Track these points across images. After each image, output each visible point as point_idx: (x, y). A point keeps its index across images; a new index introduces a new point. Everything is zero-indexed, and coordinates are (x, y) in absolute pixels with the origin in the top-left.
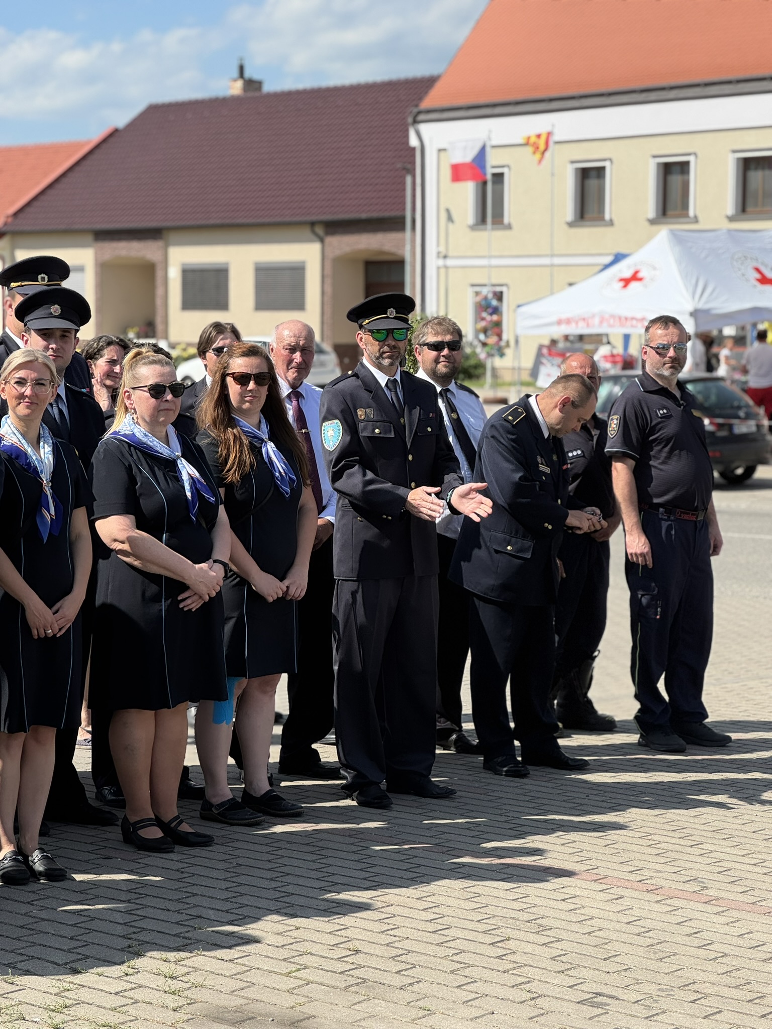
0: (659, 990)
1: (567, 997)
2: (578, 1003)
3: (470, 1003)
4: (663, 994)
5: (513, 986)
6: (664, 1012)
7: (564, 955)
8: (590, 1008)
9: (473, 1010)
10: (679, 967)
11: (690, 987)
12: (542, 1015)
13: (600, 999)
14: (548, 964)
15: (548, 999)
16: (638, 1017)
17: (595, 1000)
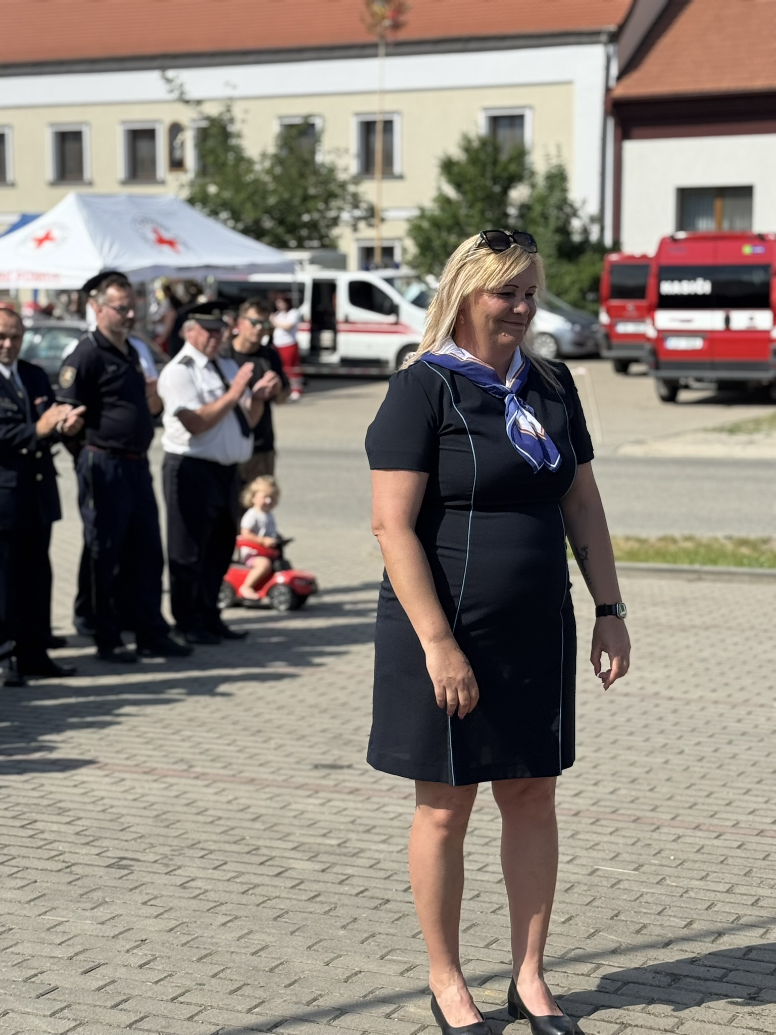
0: (172, 850)
1: (96, 863)
2: (107, 867)
3: (14, 876)
4: (176, 853)
5: (48, 859)
6: (179, 867)
7: (86, 830)
8: (118, 870)
9: (18, 881)
10: (183, 831)
11: (197, 846)
12: (78, 879)
13: (124, 862)
14: (73, 838)
15: (81, 866)
16: (159, 873)
17: (121, 863)
